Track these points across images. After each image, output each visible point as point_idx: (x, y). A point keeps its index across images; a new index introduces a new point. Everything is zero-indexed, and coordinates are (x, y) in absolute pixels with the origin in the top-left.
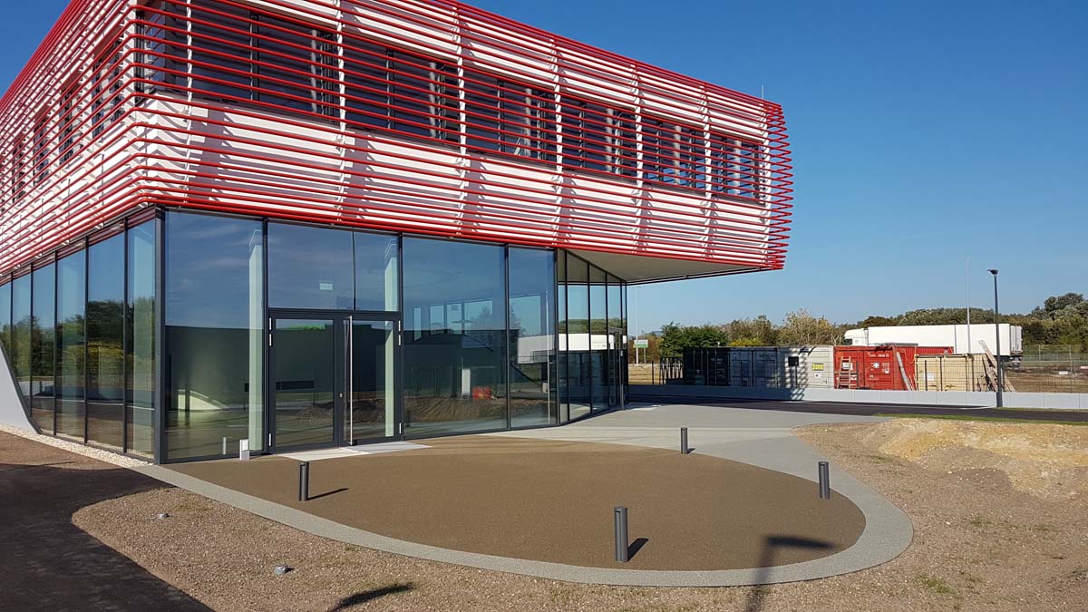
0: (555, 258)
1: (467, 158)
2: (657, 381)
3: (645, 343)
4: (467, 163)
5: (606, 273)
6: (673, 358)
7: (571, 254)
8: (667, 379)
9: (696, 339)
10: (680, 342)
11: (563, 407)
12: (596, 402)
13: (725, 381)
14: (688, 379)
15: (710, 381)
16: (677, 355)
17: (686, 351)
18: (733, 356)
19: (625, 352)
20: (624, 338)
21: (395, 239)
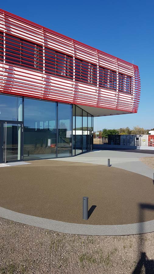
0: (72, 107)
1: (45, 75)
2: (101, 143)
3: (98, 133)
4: (45, 76)
5: (88, 113)
6: (106, 137)
7: (77, 106)
8: (104, 143)
9: (111, 133)
10: (107, 133)
11: (73, 151)
12: (84, 149)
13: (119, 144)
14: (109, 143)
15: (115, 144)
16: (106, 136)
17: (109, 135)
18: (121, 137)
19: (93, 135)
20: (92, 132)
21: (22, 99)
